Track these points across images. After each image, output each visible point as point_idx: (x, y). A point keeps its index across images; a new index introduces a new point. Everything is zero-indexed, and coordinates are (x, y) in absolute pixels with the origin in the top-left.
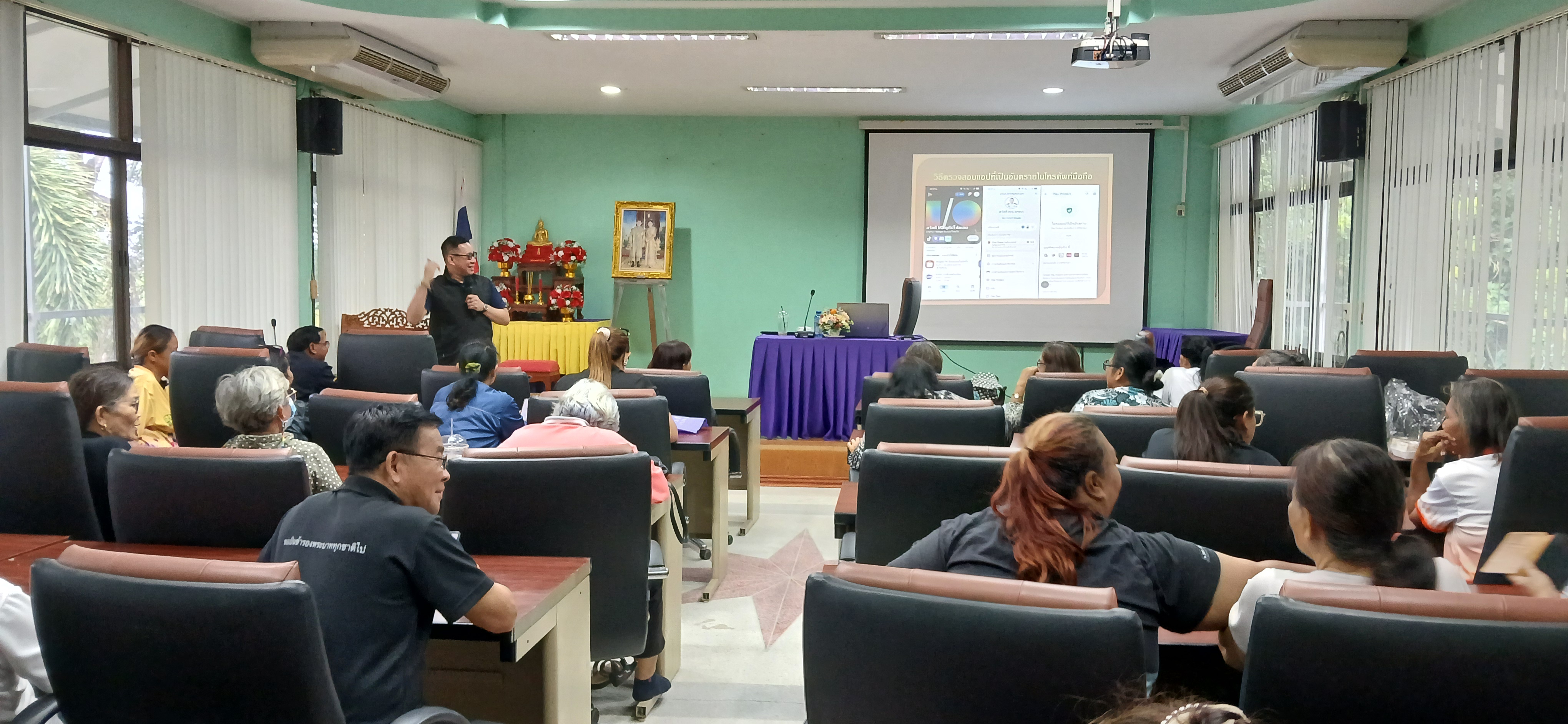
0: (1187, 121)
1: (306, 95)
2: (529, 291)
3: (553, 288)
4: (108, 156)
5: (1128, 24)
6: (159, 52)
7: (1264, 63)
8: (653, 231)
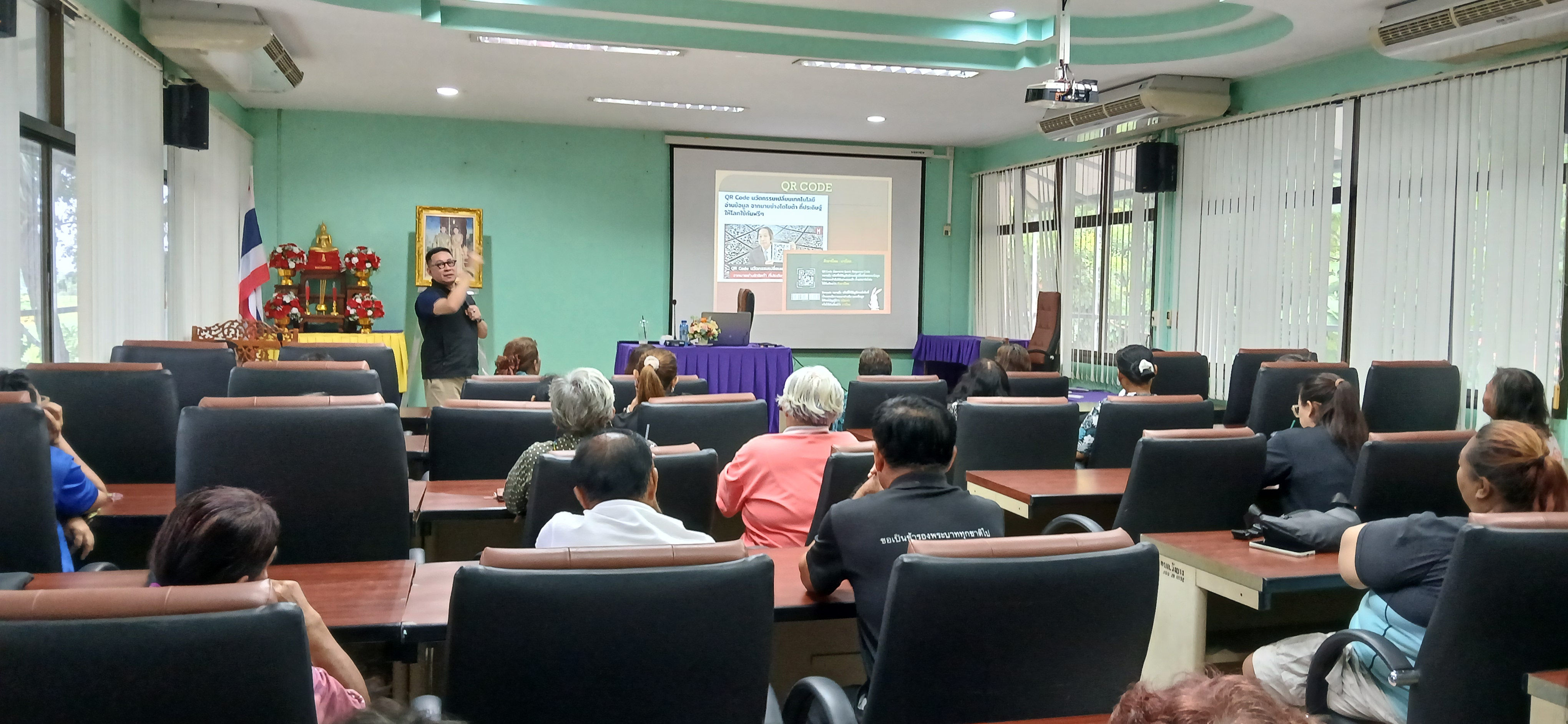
0: (953, 151)
2: (322, 300)
3: (347, 297)
4: (41, 144)
5: (1020, 68)
7: (1108, 107)
8: (459, 237)
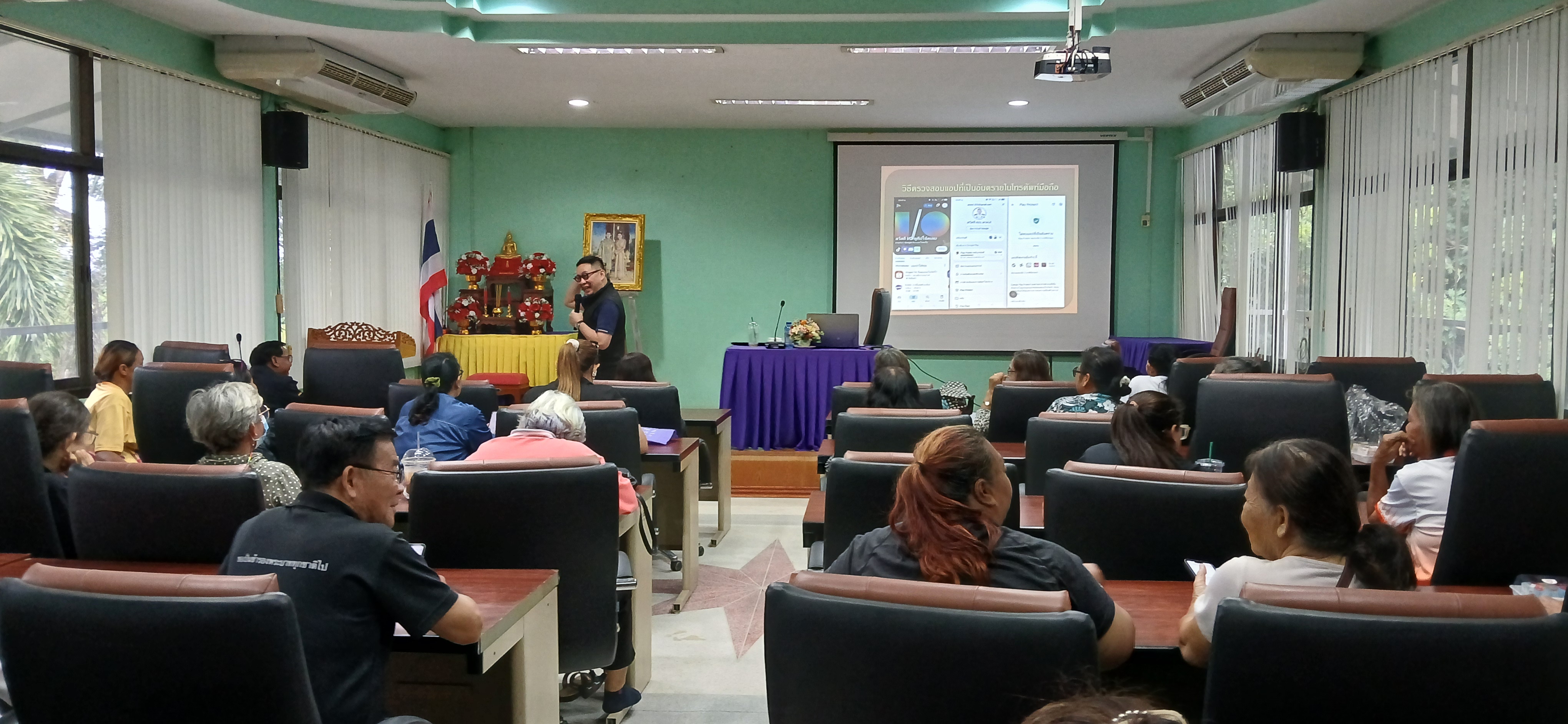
0: (1151, 133)
1: (271, 109)
2: (498, 303)
3: (522, 301)
4: (70, 171)
5: (1089, 38)
6: (121, 66)
7: (1224, 75)
8: (622, 243)
